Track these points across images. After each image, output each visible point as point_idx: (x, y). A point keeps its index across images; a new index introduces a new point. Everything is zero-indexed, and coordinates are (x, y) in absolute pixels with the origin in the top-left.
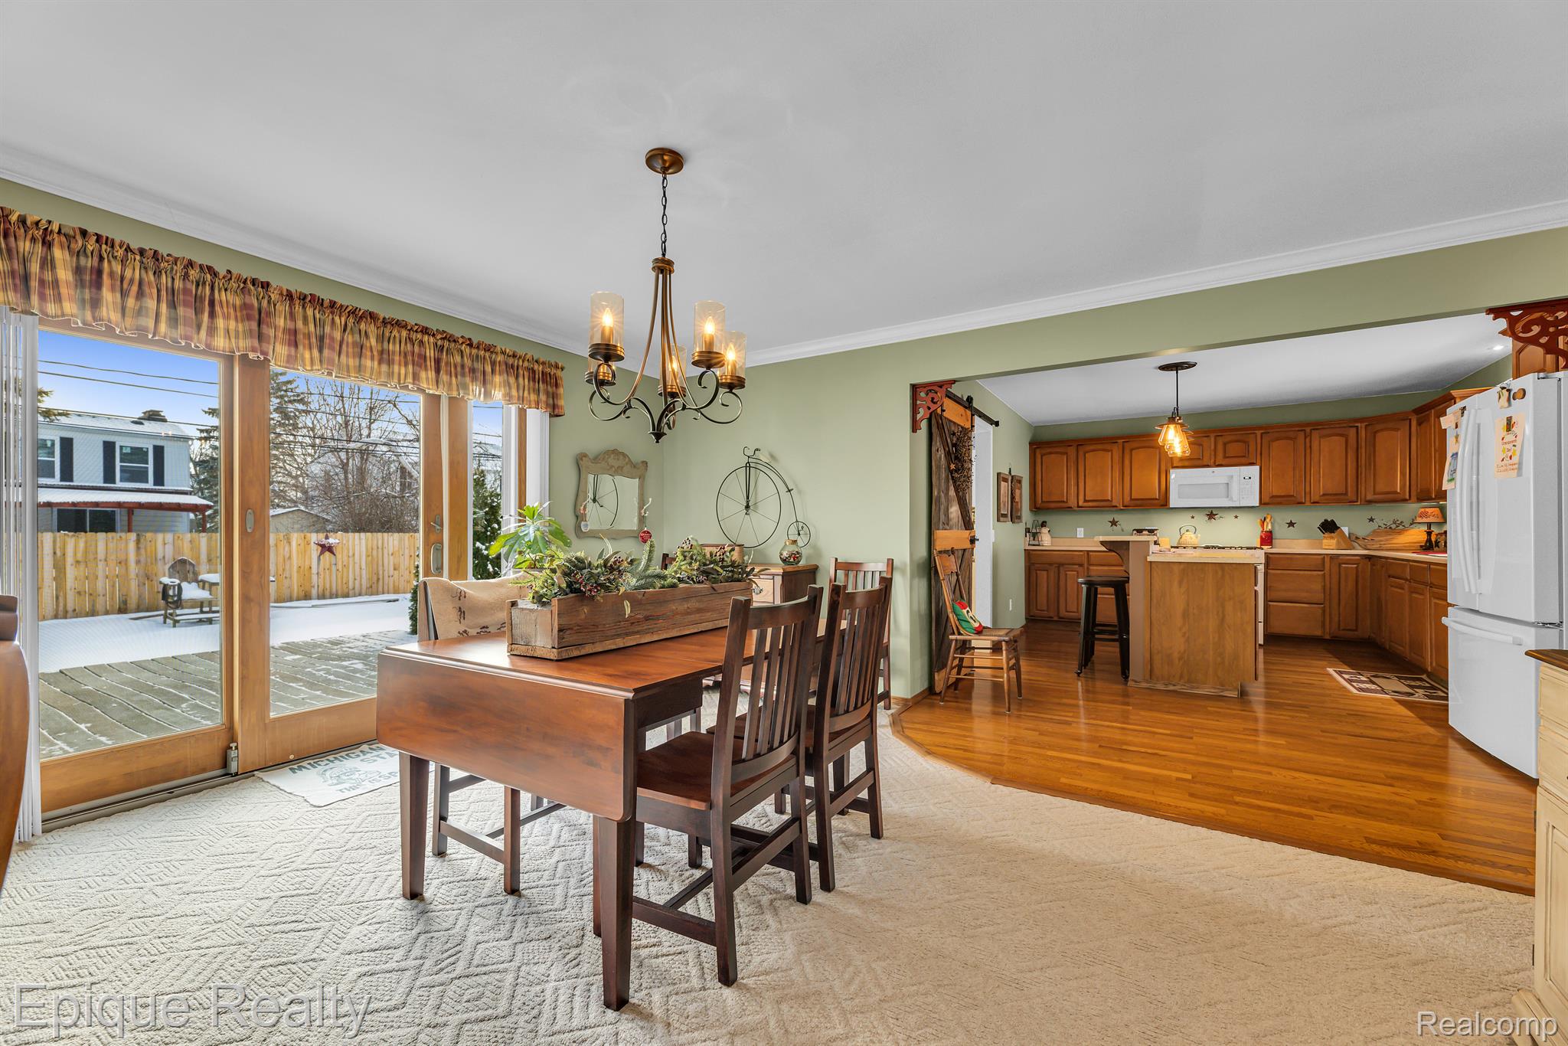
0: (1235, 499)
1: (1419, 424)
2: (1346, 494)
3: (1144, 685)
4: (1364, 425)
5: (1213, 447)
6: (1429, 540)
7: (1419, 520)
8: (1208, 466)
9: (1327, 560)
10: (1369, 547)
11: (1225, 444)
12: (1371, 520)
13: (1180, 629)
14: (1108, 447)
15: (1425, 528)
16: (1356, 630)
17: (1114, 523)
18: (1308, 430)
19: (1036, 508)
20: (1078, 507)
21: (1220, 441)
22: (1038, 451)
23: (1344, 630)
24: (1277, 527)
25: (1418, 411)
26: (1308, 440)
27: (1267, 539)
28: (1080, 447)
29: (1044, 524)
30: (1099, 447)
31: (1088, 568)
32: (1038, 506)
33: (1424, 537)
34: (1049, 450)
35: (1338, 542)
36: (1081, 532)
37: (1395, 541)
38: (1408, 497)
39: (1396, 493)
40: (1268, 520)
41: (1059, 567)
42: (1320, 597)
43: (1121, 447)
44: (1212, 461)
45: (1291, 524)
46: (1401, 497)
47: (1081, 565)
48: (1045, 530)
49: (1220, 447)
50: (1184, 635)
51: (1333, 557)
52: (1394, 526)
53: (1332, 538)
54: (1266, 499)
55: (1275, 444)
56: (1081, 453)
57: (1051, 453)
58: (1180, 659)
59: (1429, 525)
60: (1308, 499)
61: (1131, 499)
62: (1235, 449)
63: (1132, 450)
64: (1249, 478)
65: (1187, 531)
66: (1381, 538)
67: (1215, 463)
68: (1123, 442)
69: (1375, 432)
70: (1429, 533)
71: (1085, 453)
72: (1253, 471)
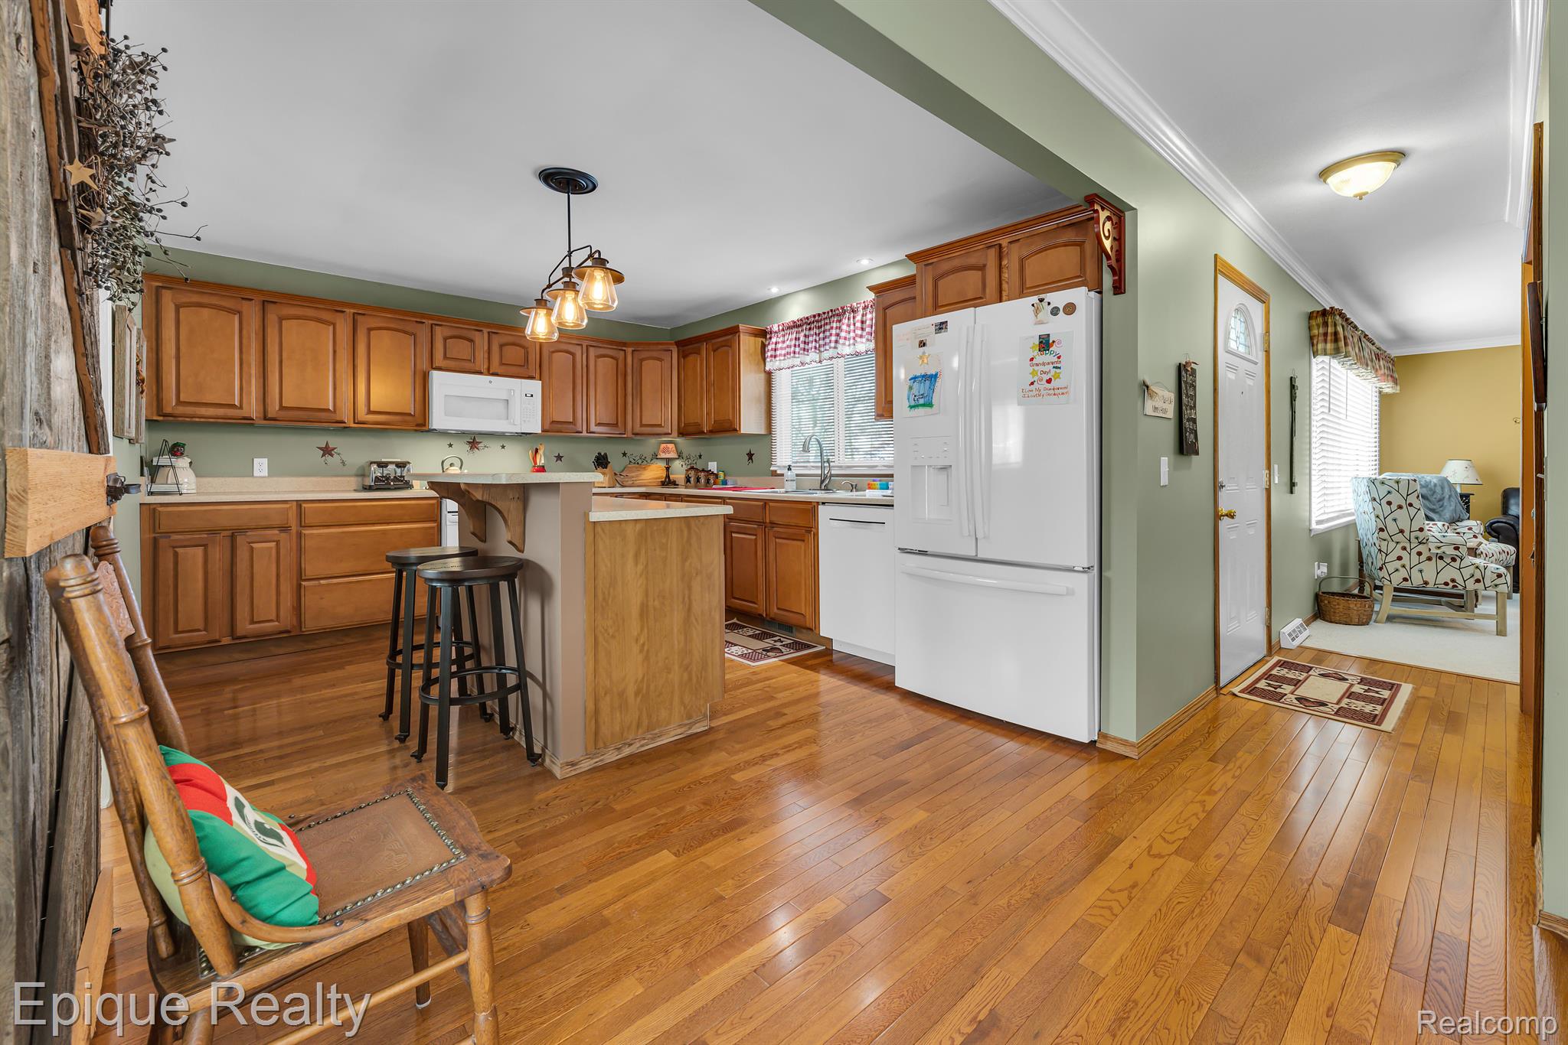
0: (515, 422)
1: (684, 356)
2: (616, 424)
3: (586, 765)
4: (630, 350)
5: (486, 348)
6: (668, 476)
7: (660, 455)
8: (480, 373)
10: (625, 484)
11: (501, 346)
12: (624, 454)
13: (637, 640)
14: (323, 315)
15: (663, 465)
17: (327, 451)
18: (584, 345)
19: (160, 419)
20: (265, 418)
21: (494, 340)
22: (168, 294)
25: (683, 343)
26: (584, 357)
28: (270, 307)
29: (176, 450)
30: (310, 313)
31: (300, 535)
32: (168, 410)
34: (195, 298)
35: (609, 479)
36: (261, 466)
37: (643, 477)
38: (669, 432)
39: (659, 425)
40: (541, 452)
41: (233, 537)
43: (350, 321)
44: (486, 366)
45: (559, 458)
46: (664, 430)
47: (284, 529)
48: (182, 463)
49: (495, 348)
50: (641, 651)
52: (640, 462)
54: (547, 427)
55: (556, 356)
56: (272, 318)
57: (200, 305)
58: (637, 694)
59: (668, 460)
60: (585, 428)
61: (370, 412)
62: (511, 354)
63: (370, 330)
64: (532, 396)
65: (452, 465)
66: (633, 474)
67: (489, 369)
68: (354, 314)
69: (642, 360)
70: (668, 469)
71: (281, 319)
72: (535, 386)
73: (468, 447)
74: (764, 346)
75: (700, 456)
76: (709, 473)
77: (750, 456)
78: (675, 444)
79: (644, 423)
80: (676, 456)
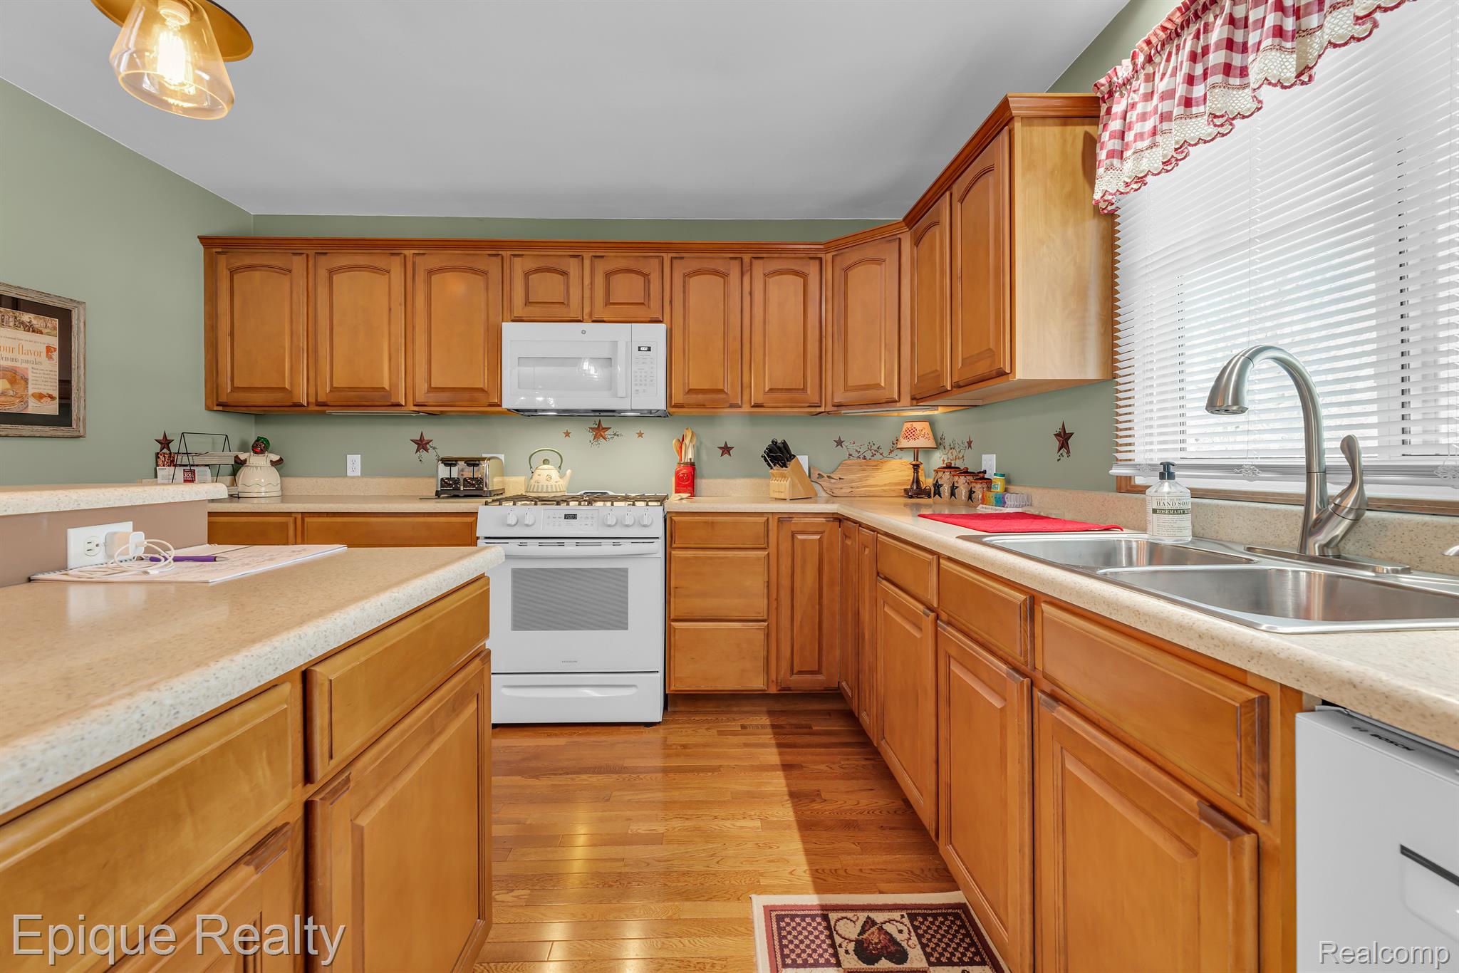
0: (621, 393)
1: (917, 242)
2: (804, 389)
4: (829, 256)
5: (586, 282)
6: (917, 481)
7: (904, 443)
8: (578, 320)
9: (773, 524)
10: (837, 492)
11: (608, 275)
12: (839, 443)
14: (380, 261)
15: (909, 459)
16: (818, 672)
17: (422, 445)
18: (747, 258)
19: (219, 405)
20: (318, 404)
21: (602, 267)
22: (222, 260)
23: (800, 673)
24: (704, 456)
25: (912, 218)
26: (746, 279)
27: (687, 480)
28: (318, 259)
29: (260, 447)
30: (362, 260)
32: (223, 399)
33: (908, 475)
34: (248, 261)
35: (793, 486)
36: (354, 464)
37: (871, 481)
38: (896, 396)
39: (878, 386)
40: (687, 441)
42: (759, 605)
43: (406, 266)
44: (587, 310)
45: (726, 450)
46: (885, 395)
48: (262, 460)
49: (599, 280)
51: (783, 519)
52: (868, 455)
53: (783, 476)
54: (678, 397)
55: (695, 282)
56: (322, 274)
57: (251, 267)
59: (916, 451)
60: (746, 398)
61: (431, 389)
62: (626, 287)
63: (430, 273)
64: (649, 349)
65: (546, 462)
66: (853, 477)
67: (591, 315)
68: (414, 254)
69: (847, 269)
70: (916, 467)
71: (331, 272)
72: (656, 334)
73: (590, 436)
74: (1091, 144)
75: (970, 443)
76: (981, 477)
77: (1064, 438)
78: (931, 422)
79: (850, 383)
80: (931, 444)
